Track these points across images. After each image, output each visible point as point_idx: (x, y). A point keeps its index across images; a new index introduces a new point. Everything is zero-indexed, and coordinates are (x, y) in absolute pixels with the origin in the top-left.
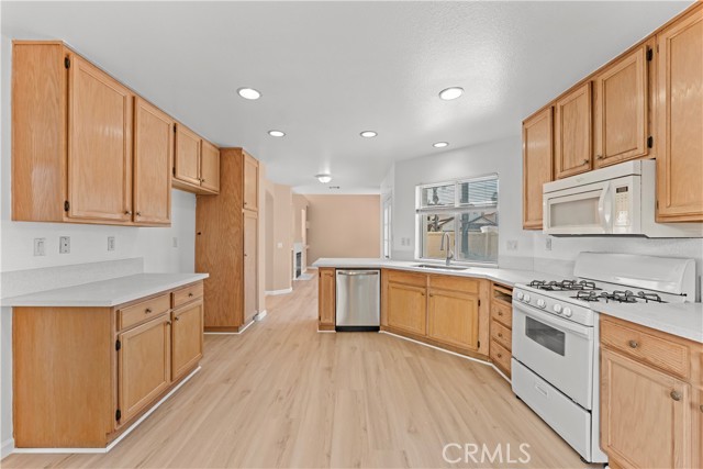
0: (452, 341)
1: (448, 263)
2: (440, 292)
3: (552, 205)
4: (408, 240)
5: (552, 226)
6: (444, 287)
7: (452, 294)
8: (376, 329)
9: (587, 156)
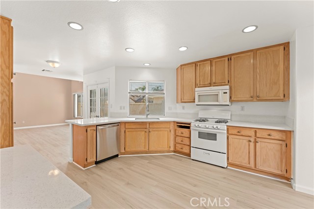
0: (160, 149)
1: (147, 117)
2: (154, 130)
3: (199, 95)
4: (124, 107)
5: (199, 101)
6: (156, 127)
7: (159, 129)
8: (117, 156)
9: (209, 82)
